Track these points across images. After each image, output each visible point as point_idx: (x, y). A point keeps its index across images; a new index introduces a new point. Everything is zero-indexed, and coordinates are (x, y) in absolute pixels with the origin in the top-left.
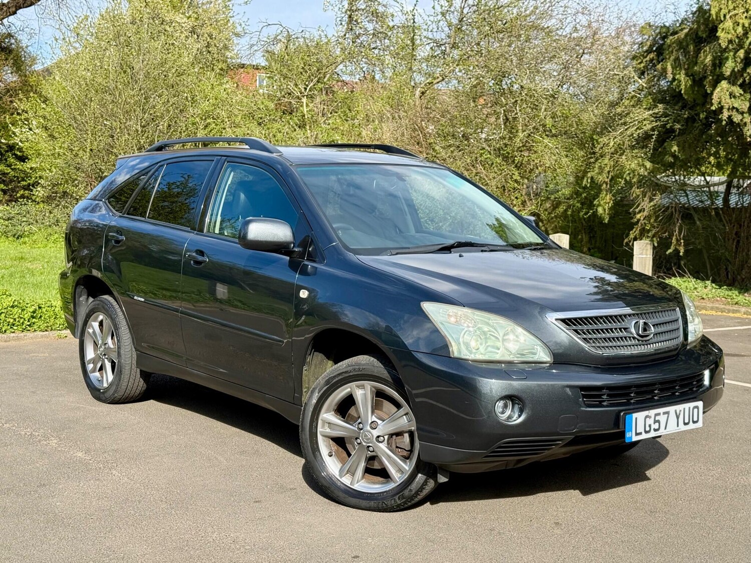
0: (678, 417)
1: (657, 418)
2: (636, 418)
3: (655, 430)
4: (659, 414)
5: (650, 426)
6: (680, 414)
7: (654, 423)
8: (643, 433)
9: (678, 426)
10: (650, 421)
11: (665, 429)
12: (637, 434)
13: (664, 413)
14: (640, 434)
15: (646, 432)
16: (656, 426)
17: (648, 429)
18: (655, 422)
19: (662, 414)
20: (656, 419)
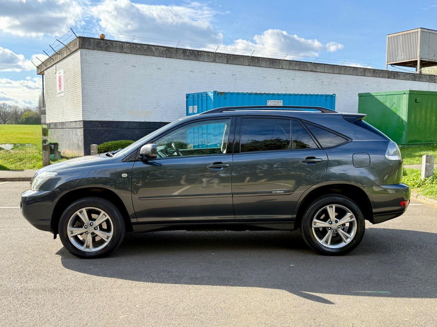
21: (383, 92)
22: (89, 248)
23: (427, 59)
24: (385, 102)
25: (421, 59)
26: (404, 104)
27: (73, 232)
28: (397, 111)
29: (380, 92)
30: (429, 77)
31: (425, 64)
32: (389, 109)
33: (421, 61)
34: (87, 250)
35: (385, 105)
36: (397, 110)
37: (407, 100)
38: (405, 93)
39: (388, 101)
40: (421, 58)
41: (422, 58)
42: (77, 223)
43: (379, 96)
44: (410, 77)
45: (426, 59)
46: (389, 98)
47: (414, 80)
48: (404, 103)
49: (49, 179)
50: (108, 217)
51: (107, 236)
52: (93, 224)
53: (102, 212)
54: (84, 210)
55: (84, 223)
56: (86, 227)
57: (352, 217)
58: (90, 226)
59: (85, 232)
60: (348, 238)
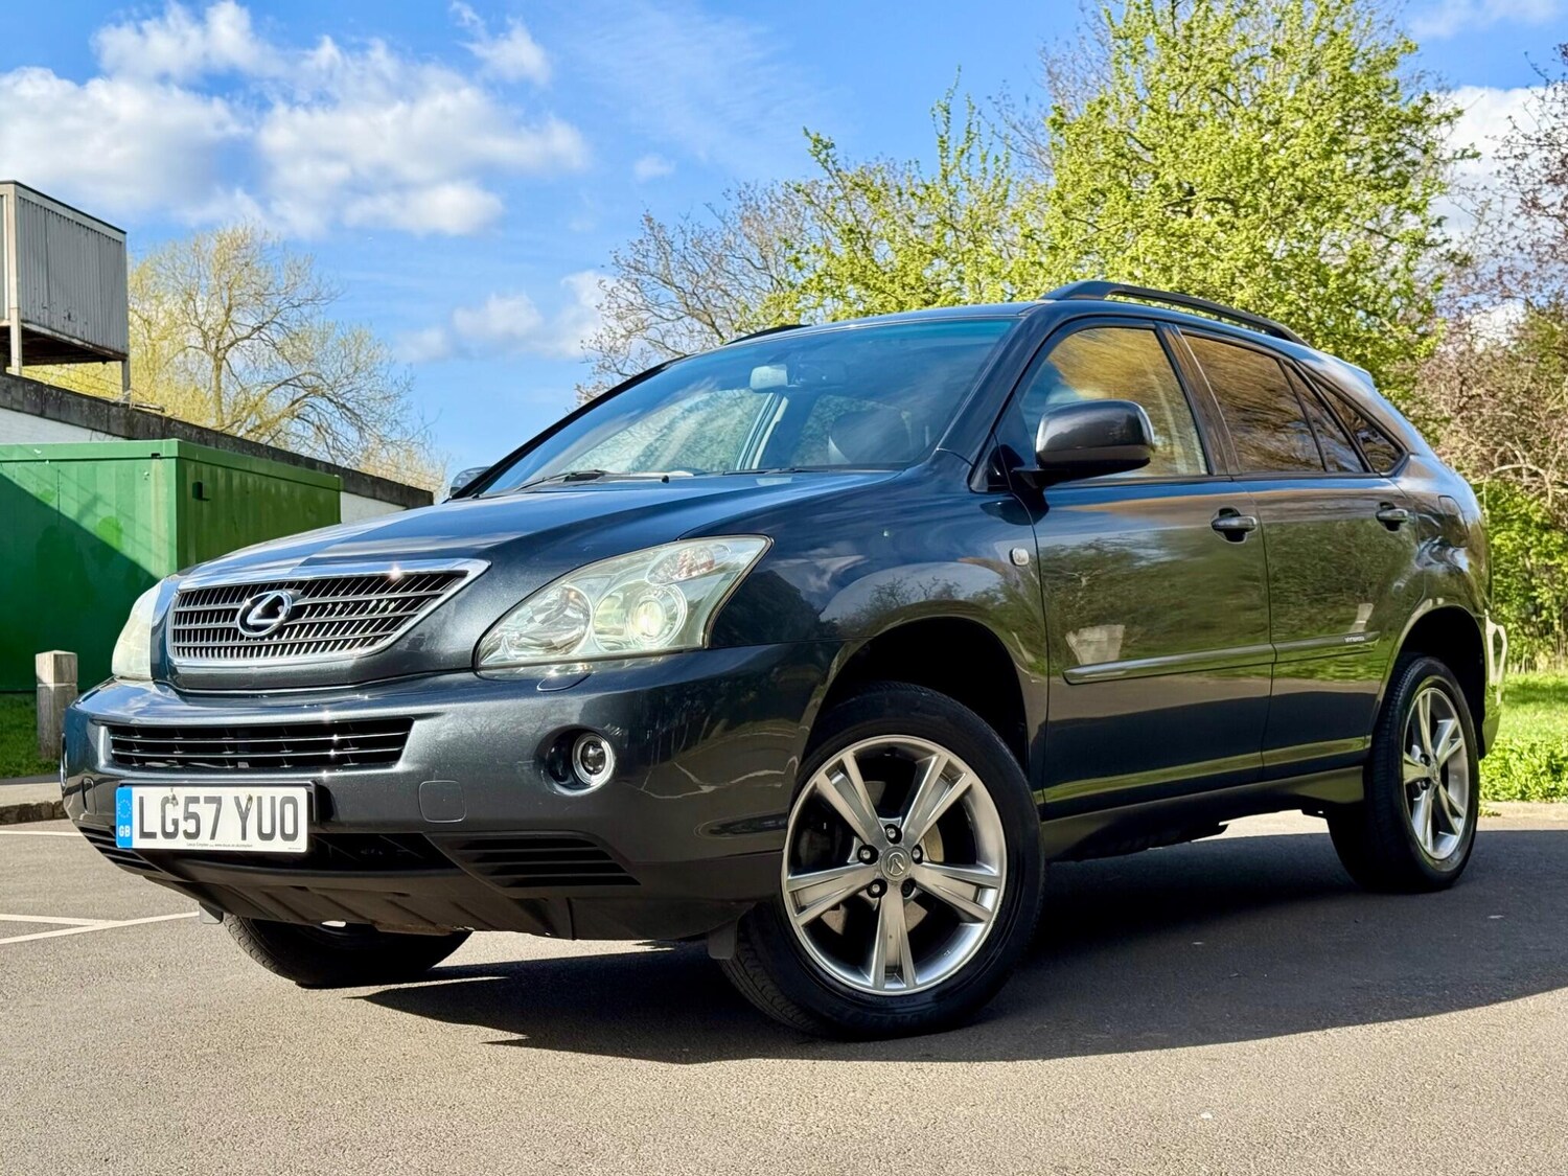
0: (244, 818)
1: (193, 808)
2: (141, 799)
3: (188, 835)
4: (196, 800)
5: (175, 823)
6: (248, 809)
7: (186, 819)
8: (159, 835)
9: (244, 837)
10: (175, 812)
11: (213, 836)
12: (144, 835)
13: (209, 800)
14: (152, 835)
15: (167, 835)
16: (191, 826)
17: (170, 828)
18: (189, 816)
19: (202, 800)
20: (190, 810)
21: (39, 447)
22: (901, 976)
23: (44, 327)
24: (53, 494)
25: (26, 325)
26: (157, 504)
27: (807, 897)
28: (119, 538)
29: (20, 446)
30: (90, 406)
31: (41, 348)
32: (74, 527)
33: (26, 334)
34: (894, 988)
35: (51, 509)
36: (120, 530)
37: (169, 485)
38: (155, 456)
39: (72, 489)
40: (23, 321)
41: (27, 322)
42: (811, 842)
43: (20, 464)
44: (25, 395)
45: (40, 325)
46: (75, 477)
47: (42, 415)
48: (157, 497)
49: (745, 574)
50: (968, 778)
51: (975, 887)
52: (898, 832)
53: (939, 757)
54: (848, 756)
55: (857, 836)
56: (867, 855)
57: (1455, 735)
58: (891, 845)
59: (868, 888)
60: (1456, 814)
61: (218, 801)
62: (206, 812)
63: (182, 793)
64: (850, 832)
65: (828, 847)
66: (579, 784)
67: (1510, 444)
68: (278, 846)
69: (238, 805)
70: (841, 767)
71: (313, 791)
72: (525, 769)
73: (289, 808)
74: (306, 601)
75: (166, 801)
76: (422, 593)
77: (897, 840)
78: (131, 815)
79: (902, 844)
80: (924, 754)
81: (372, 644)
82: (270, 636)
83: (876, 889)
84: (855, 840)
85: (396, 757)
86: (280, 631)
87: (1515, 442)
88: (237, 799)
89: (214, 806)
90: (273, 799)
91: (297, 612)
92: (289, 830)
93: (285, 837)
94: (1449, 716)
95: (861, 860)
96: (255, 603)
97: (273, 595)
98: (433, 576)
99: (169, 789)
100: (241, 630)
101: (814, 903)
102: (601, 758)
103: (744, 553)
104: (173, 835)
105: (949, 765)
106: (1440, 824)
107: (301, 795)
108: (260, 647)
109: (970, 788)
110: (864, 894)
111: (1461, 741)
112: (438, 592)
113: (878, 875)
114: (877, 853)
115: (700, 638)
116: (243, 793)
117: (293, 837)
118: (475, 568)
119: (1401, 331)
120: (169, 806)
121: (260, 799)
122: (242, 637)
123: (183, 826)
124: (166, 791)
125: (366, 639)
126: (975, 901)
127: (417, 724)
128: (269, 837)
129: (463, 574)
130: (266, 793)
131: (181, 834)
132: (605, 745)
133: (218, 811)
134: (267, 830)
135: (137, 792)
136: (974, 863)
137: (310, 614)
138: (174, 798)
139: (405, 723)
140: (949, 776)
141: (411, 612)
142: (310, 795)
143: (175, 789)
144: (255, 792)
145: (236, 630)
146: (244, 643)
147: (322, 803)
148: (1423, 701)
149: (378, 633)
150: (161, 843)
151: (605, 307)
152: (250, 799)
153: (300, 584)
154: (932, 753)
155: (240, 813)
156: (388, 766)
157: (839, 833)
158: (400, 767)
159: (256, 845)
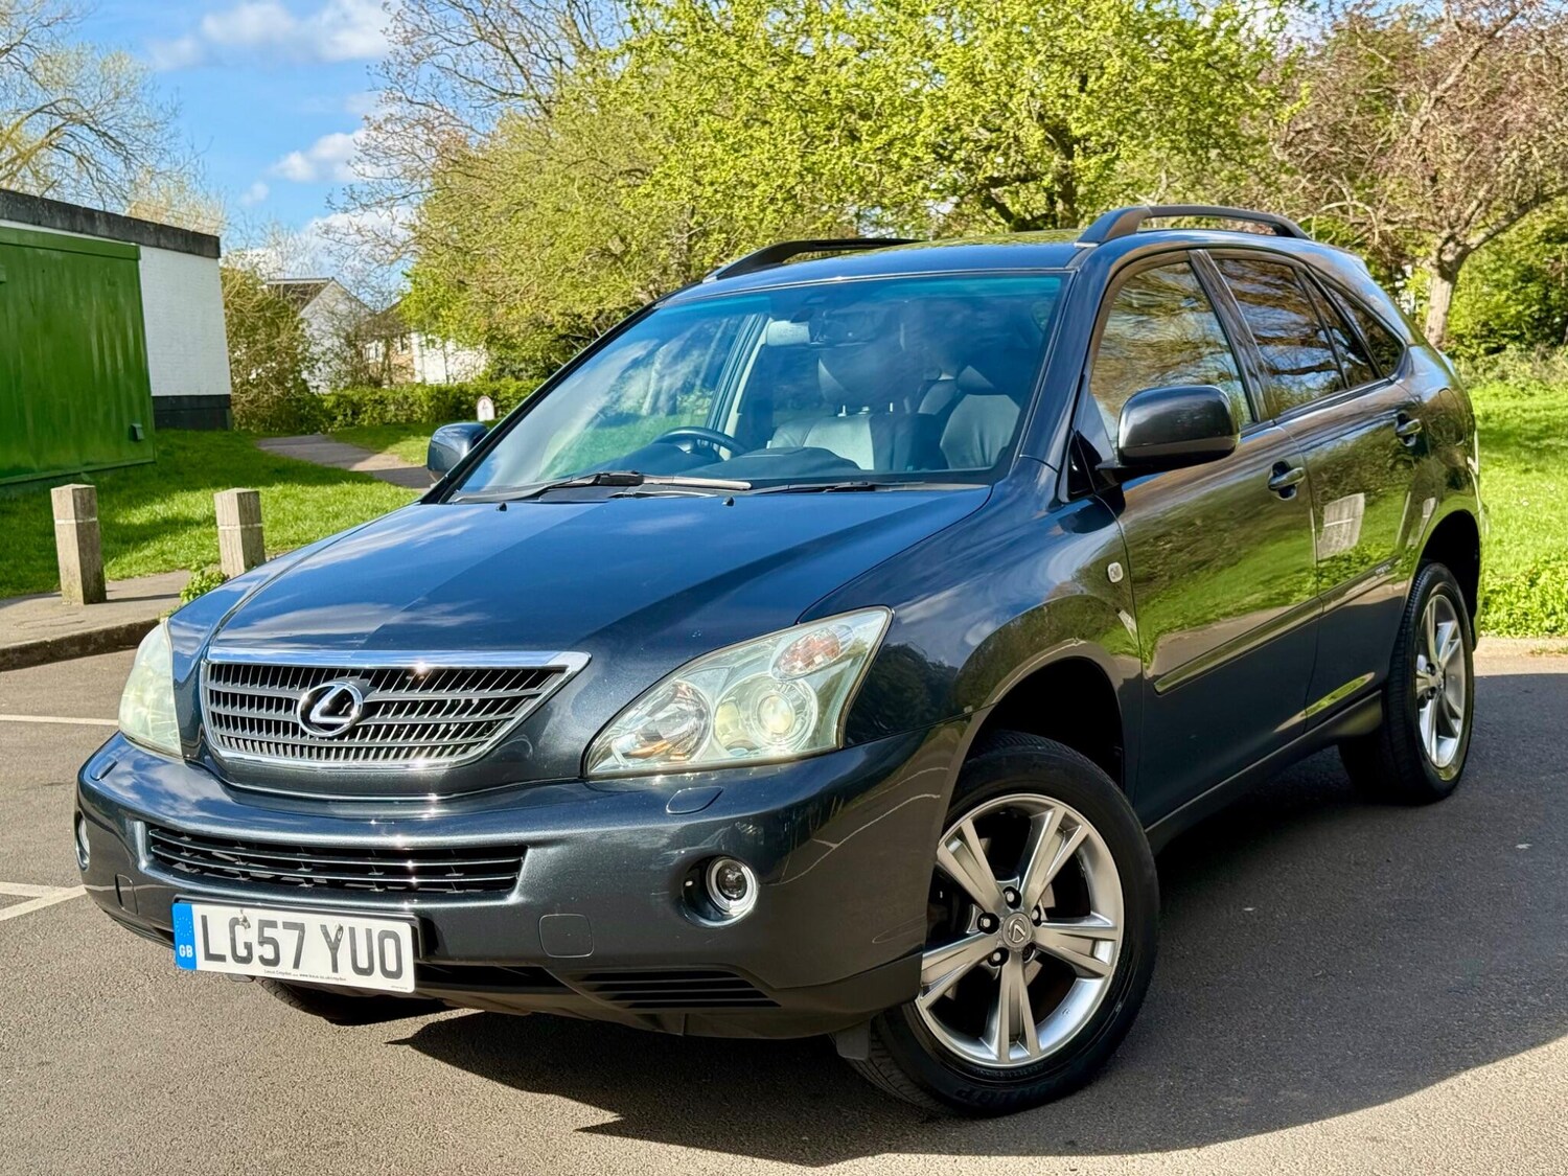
0: (334, 948)
1: (268, 932)
2: (204, 919)
3: (264, 961)
4: (273, 924)
5: (248, 946)
6: (338, 940)
7: (261, 943)
8: (229, 958)
9: (335, 968)
10: (244, 935)
11: (296, 965)
12: (210, 957)
13: (287, 925)
14: (222, 958)
15: (238, 959)
16: (268, 952)
17: (242, 952)
18: (263, 941)
19: (280, 925)
20: (266, 934)
22: (1025, 1043)
34: (1019, 1057)
49: (872, 657)
50: (1085, 829)
51: (1090, 942)
52: (1017, 894)
53: (1055, 812)
54: (966, 824)
55: (974, 902)
56: (987, 923)
57: (1454, 636)
58: (1012, 911)
59: (989, 958)
60: (1456, 717)
61: (301, 928)
62: (287, 941)
63: (255, 915)
64: (967, 899)
65: (945, 917)
66: (721, 914)
67: (1337, 182)
68: (377, 982)
69: (326, 935)
70: (960, 835)
71: (418, 927)
72: (659, 899)
73: (390, 944)
74: (377, 696)
75: (234, 922)
76: (517, 692)
77: (1015, 904)
78: (193, 935)
79: (1022, 908)
80: (1041, 808)
81: (464, 751)
82: (341, 737)
83: (997, 957)
84: (974, 908)
85: (511, 884)
86: (352, 732)
87: (1341, 178)
88: (324, 928)
89: (296, 933)
90: (369, 932)
91: (370, 709)
92: (391, 966)
93: (386, 973)
94: (1448, 618)
95: (981, 929)
96: (317, 697)
97: (337, 686)
98: (528, 672)
99: (238, 909)
100: (302, 725)
101: (938, 981)
102: (741, 884)
103: (867, 629)
104: (247, 960)
105: (1066, 817)
106: (1443, 729)
107: (405, 931)
108: (329, 750)
109: (1086, 841)
110: (985, 963)
111: (1459, 641)
112: (533, 691)
113: (1000, 944)
114: (998, 921)
115: (833, 738)
116: (332, 922)
117: (397, 974)
118: (574, 660)
119: (1264, 96)
120: (239, 929)
121: (352, 930)
122: (304, 733)
123: (257, 951)
124: (235, 912)
125: (457, 746)
126: (1092, 955)
127: (530, 852)
128: (368, 972)
129: (561, 670)
130: (361, 925)
131: (256, 959)
132: (746, 871)
133: (301, 940)
134: (363, 963)
135: (198, 910)
136: (1088, 914)
137: (385, 712)
138: (245, 920)
139: (519, 849)
140: (1066, 829)
141: (506, 715)
142: (414, 930)
143: (246, 910)
144: (348, 922)
145: (296, 726)
146: (306, 741)
147: (427, 934)
148: (1429, 612)
149: (470, 740)
150: (231, 967)
151: (391, 32)
152: (341, 929)
153: (367, 674)
154: (1048, 807)
155: (329, 942)
156: (501, 897)
157: (956, 903)
158: (514, 898)
159: (349, 978)
